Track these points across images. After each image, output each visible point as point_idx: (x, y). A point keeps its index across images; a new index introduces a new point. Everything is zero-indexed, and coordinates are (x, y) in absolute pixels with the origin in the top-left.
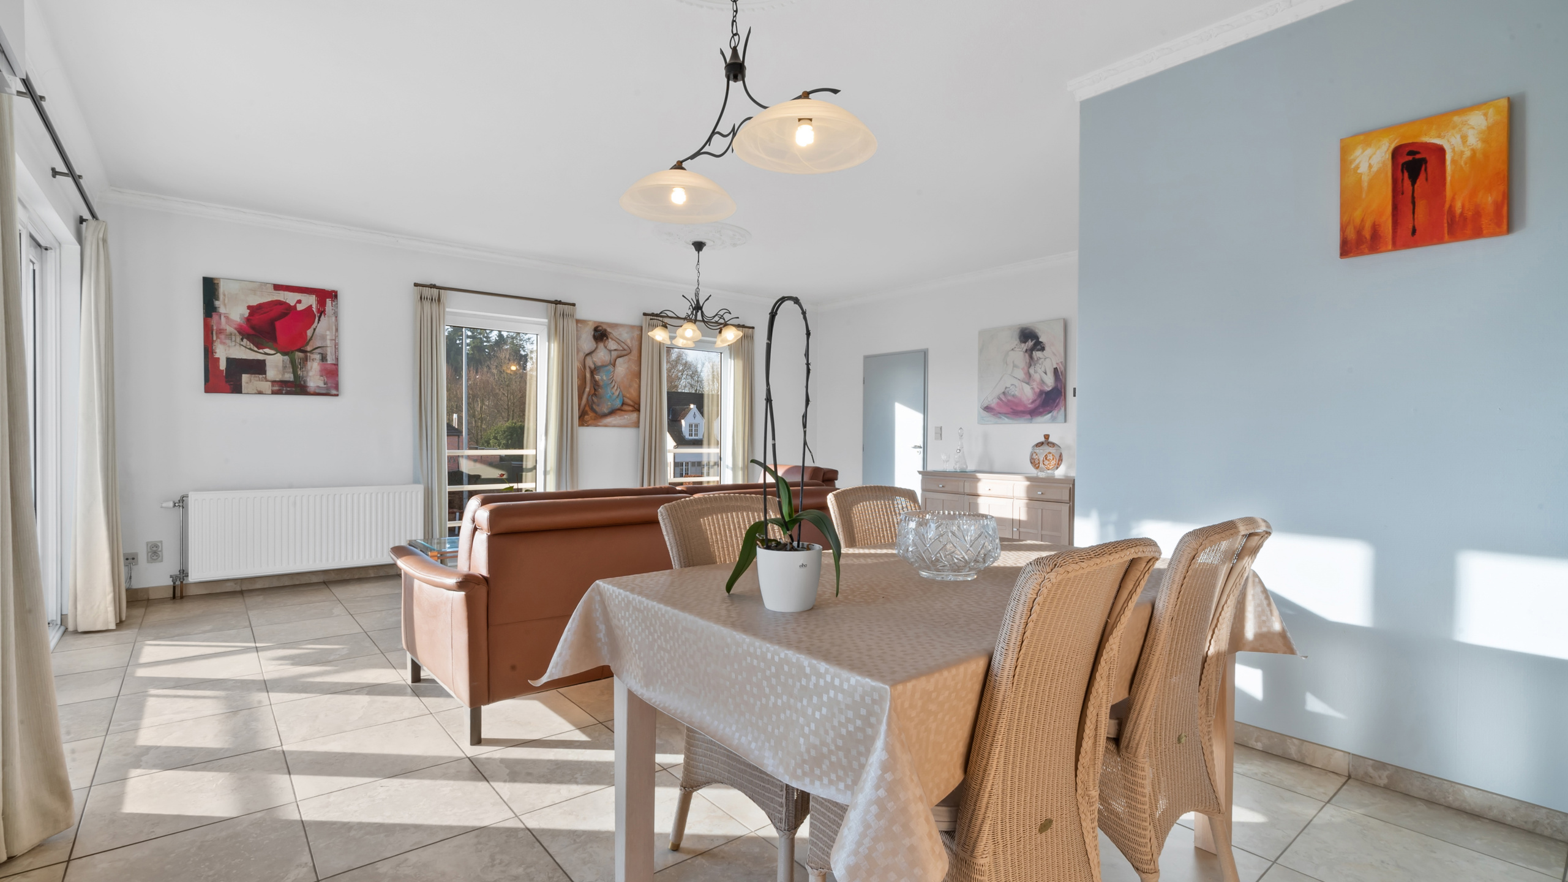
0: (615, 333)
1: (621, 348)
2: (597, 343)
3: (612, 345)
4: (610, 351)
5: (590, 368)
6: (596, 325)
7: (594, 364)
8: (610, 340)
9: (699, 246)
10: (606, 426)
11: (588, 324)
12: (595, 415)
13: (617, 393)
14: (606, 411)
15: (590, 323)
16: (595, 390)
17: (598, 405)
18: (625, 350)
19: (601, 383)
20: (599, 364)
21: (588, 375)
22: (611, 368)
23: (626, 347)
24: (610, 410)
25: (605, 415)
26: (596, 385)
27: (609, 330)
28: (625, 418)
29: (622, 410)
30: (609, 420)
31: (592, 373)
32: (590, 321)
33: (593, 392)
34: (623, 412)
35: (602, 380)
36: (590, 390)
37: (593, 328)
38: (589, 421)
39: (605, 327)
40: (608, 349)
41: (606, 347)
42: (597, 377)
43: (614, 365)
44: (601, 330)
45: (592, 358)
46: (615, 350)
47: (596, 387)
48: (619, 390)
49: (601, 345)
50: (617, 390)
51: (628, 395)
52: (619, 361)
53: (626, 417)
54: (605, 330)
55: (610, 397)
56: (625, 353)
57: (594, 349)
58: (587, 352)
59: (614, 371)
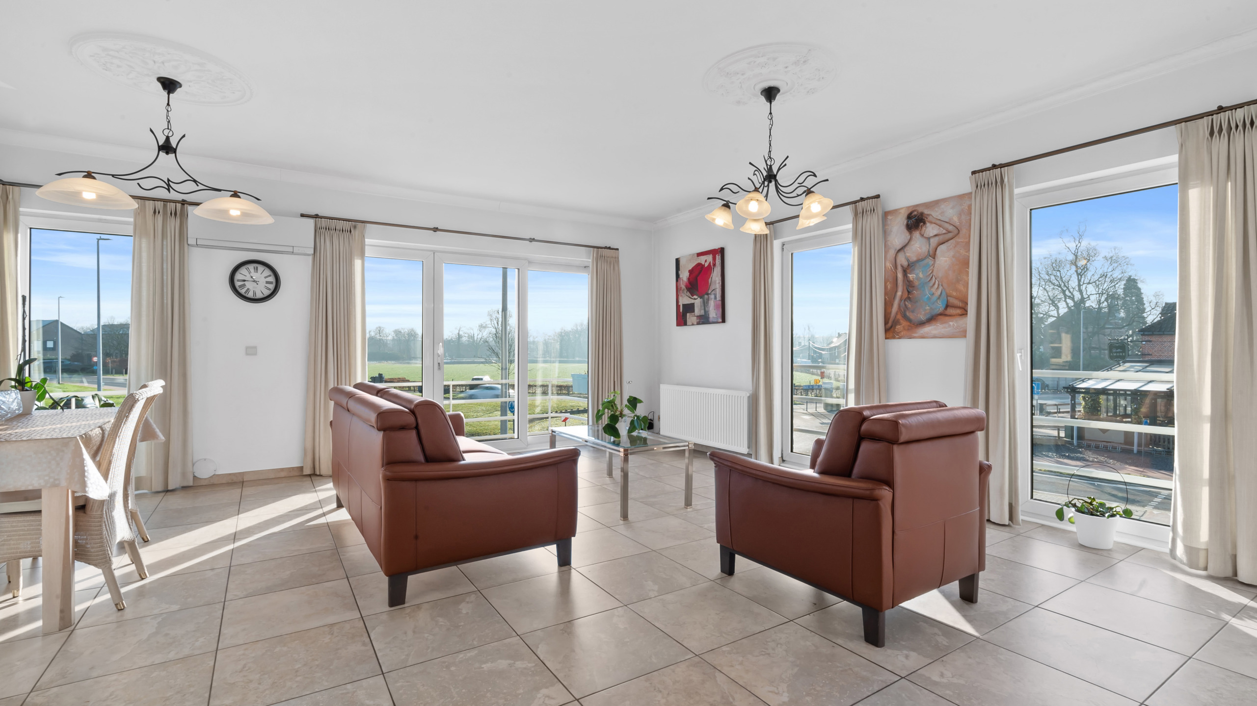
0: (935, 214)
1: (944, 231)
2: (911, 233)
3: (930, 230)
4: (929, 239)
5: (902, 266)
6: (909, 212)
7: (908, 260)
8: (928, 224)
9: (770, 93)
10: (923, 337)
11: (900, 213)
12: (909, 324)
13: (939, 292)
14: (922, 317)
15: (902, 211)
16: (909, 292)
17: (913, 312)
18: (949, 232)
19: (916, 283)
20: (914, 258)
21: (900, 276)
22: (930, 261)
23: (951, 228)
24: (928, 316)
25: (922, 324)
26: (909, 286)
27: (926, 212)
28: (950, 326)
29: (946, 315)
30: (927, 329)
31: (905, 272)
32: (902, 208)
33: (906, 295)
34: (947, 318)
35: (918, 278)
36: (902, 293)
37: (906, 215)
38: (901, 332)
39: (920, 210)
40: (926, 238)
41: (922, 235)
42: (911, 276)
43: (934, 256)
44: (915, 216)
45: (905, 253)
46: (936, 235)
47: (910, 289)
48: (941, 288)
49: (916, 234)
50: (938, 288)
51: (954, 294)
52: (943, 248)
53: (951, 323)
54: (922, 214)
55: (929, 299)
56: (950, 235)
57: (907, 242)
58: (898, 248)
59: (934, 265)
